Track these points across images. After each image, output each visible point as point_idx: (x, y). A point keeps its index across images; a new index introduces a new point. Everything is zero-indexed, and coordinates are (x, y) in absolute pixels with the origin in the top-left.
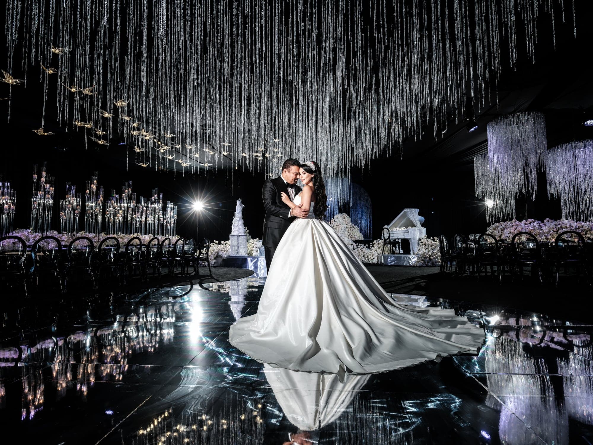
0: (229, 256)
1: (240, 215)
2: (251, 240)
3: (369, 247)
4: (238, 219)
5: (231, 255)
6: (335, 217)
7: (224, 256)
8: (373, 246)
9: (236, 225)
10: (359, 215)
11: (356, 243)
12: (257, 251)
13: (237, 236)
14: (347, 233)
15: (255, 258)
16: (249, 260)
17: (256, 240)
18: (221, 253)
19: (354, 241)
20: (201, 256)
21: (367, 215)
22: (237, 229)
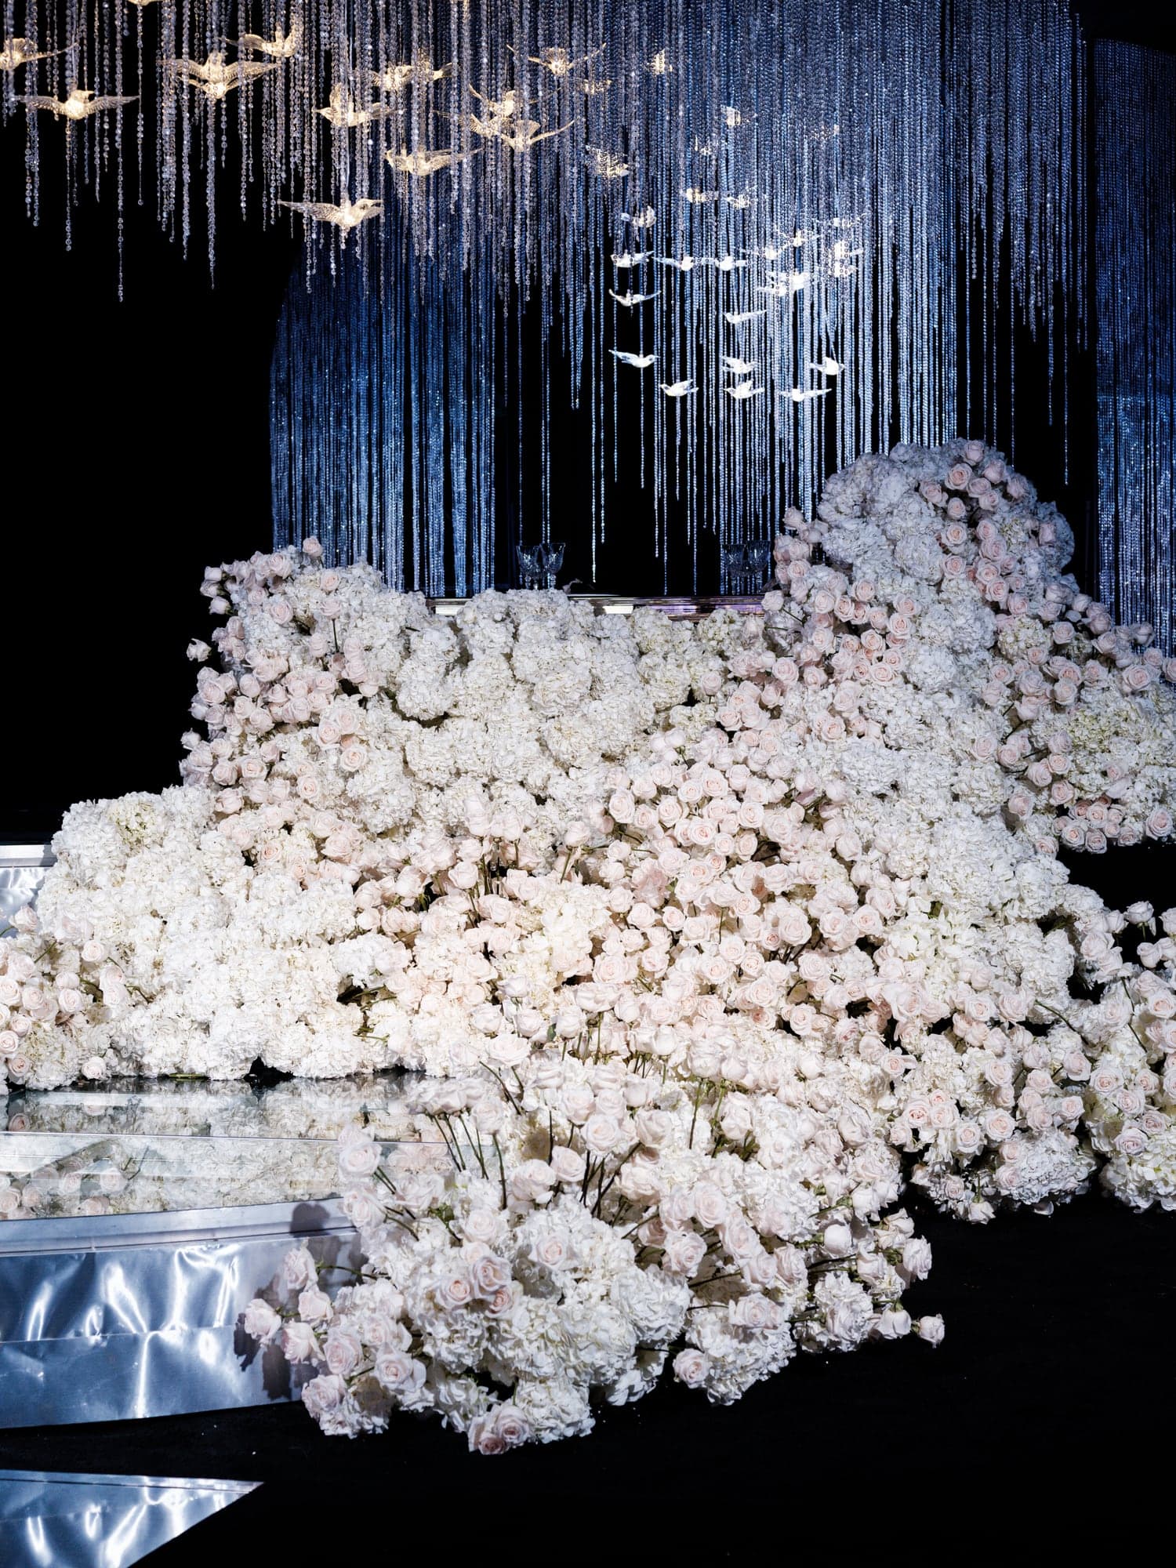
19: (1083, 870)
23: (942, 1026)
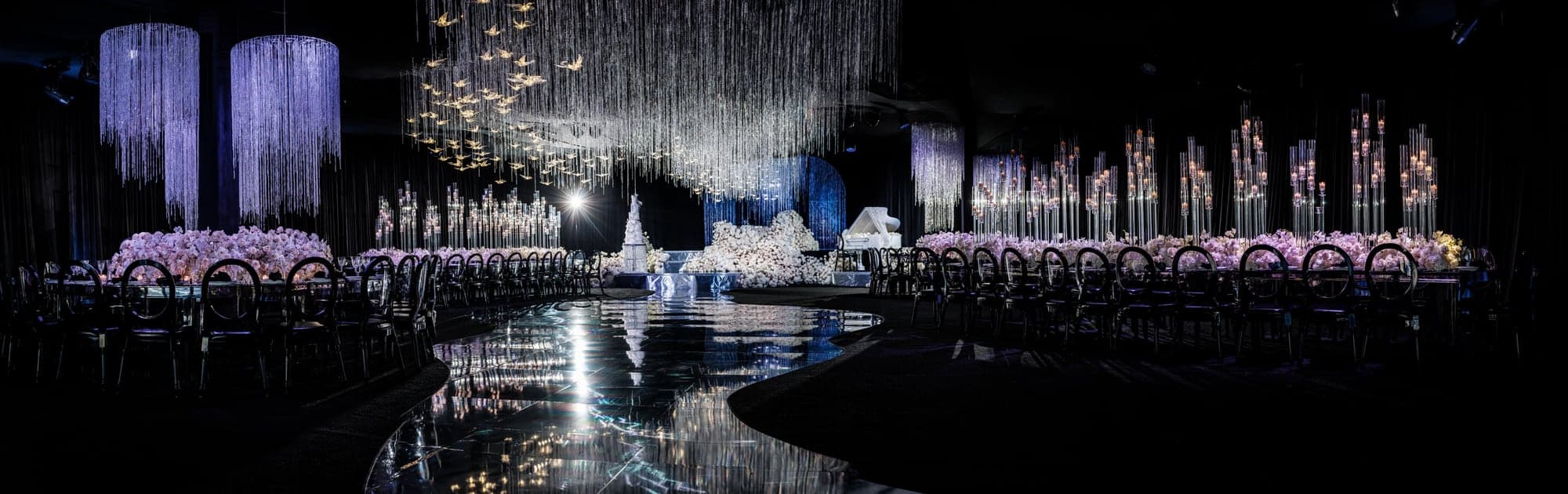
0: (622, 273)
1: (637, 217)
2: (653, 251)
3: (823, 262)
4: (634, 222)
5: (626, 272)
6: (779, 215)
7: (616, 273)
8: (828, 260)
9: (631, 230)
10: (823, 211)
11: (805, 256)
12: (661, 267)
13: (633, 245)
14: (793, 240)
15: (657, 275)
16: (649, 278)
17: (659, 251)
18: (611, 269)
19: (802, 252)
20: (592, 272)
21: (838, 210)
22: (632, 236)
23: (789, 267)
